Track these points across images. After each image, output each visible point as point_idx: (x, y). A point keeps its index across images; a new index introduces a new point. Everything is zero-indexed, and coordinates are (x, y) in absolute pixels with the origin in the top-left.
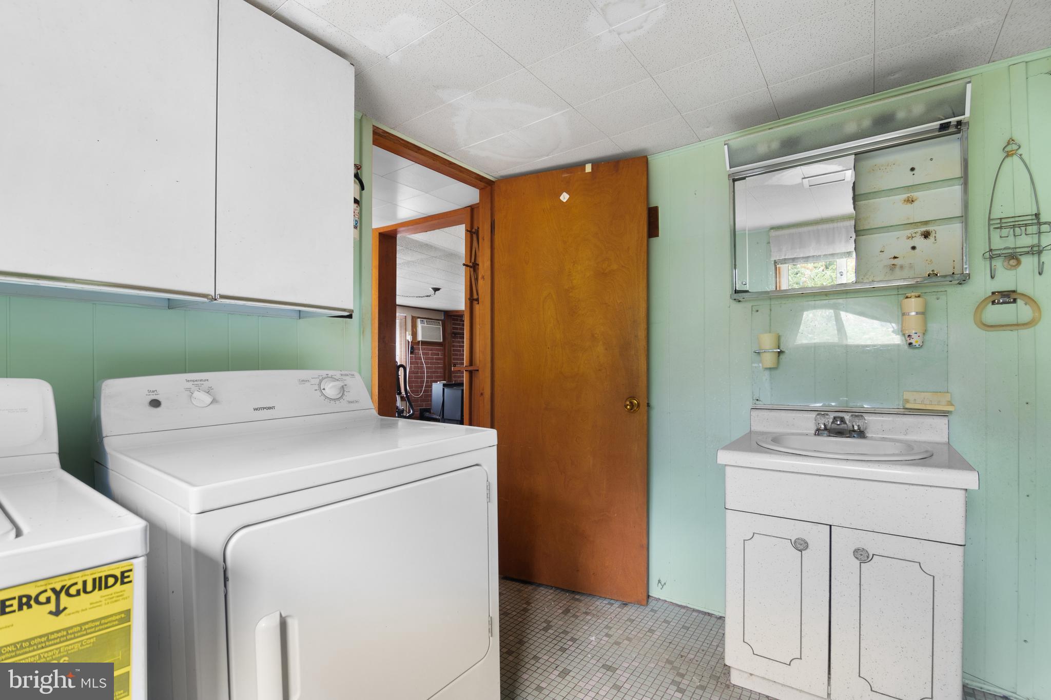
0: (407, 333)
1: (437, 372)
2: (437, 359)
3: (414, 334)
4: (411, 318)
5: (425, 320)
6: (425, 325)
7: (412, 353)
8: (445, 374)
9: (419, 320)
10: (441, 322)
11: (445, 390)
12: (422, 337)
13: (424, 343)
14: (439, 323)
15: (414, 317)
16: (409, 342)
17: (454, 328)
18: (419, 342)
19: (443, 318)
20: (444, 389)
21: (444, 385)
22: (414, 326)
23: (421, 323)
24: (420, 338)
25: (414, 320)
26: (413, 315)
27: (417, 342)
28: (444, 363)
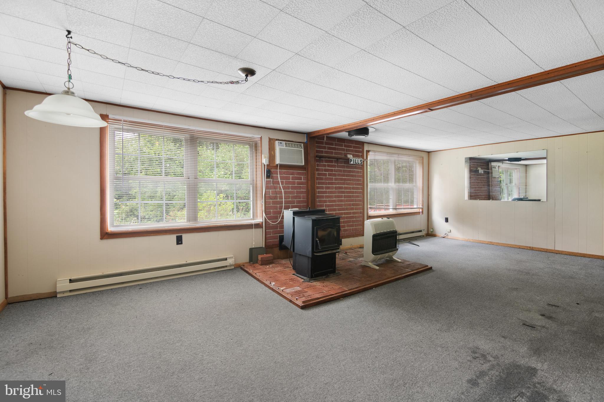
0: (263, 155)
1: (300, 197)
2: (299, 183)
3: (272, 157)
4: (268, 140)
5: (284, 142)
6: (284, 147)
7: (268, 177)
8: (308, 198)
9: (277, 142)
10: (303, 144)
11: (296, 218)
12: (281, 160)
13: (282, 166)
14: (300, 145)
15: (272, 139)
16: (264, 165)
17: (317, 151)
18: (277, 165)
19: (305, 141)
20: (294, 218)
21: (295, 213)
22: (272, 149)
23: (279, 145)
24: (278, 161)
25: (271, 142)
26: (271, 137)
27: (275, 165)
28: (307, 187)
